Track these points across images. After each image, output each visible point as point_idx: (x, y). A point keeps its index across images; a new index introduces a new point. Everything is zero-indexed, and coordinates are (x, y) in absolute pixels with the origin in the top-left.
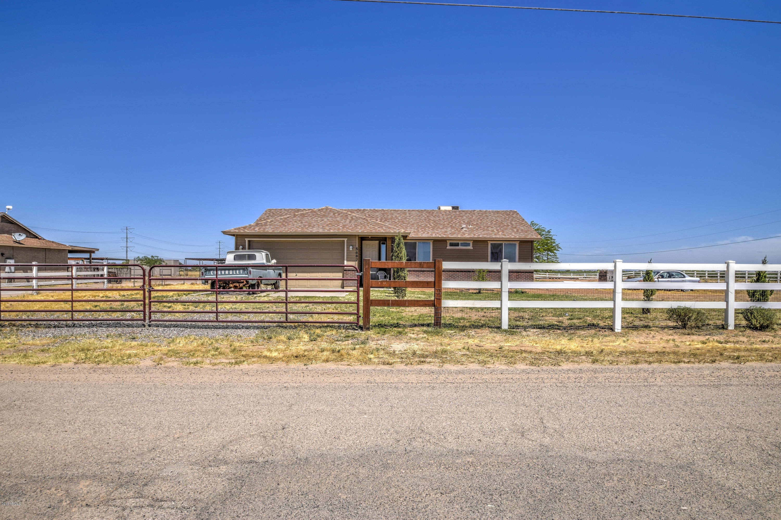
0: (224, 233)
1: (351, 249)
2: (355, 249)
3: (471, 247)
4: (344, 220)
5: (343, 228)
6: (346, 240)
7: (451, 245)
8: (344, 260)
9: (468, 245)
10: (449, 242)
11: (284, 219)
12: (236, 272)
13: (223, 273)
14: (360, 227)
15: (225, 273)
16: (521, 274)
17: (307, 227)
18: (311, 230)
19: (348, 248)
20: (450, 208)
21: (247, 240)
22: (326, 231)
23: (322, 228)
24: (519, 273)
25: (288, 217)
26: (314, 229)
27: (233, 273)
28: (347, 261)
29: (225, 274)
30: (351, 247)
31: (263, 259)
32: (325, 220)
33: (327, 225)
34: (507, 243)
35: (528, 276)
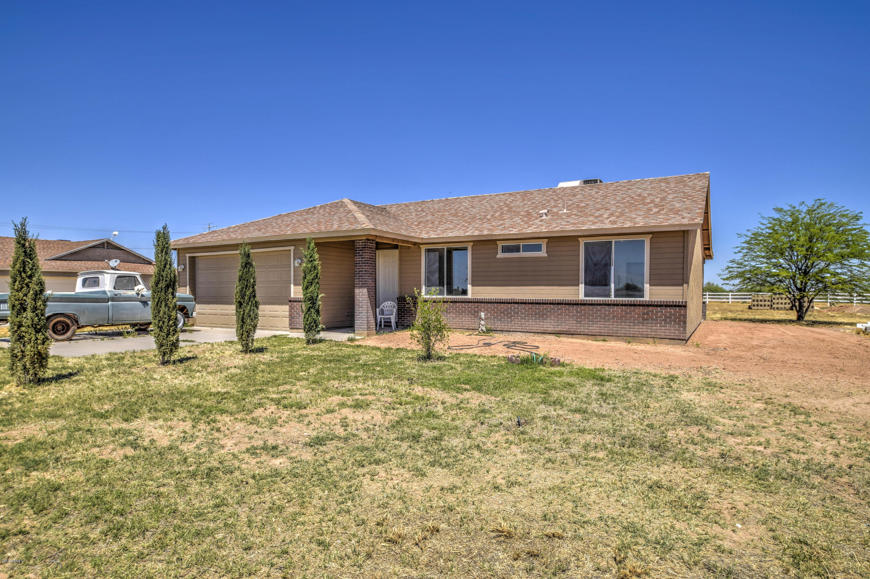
3: (543, 254)
6: (292, 248)
7: (506, 249)
8: (290, 284)
9: (538, 248)
10: (500, 244)
16: (655, 310)
21: (188, 255)
24: (650, 308)
28: (294, 285)
34: (622, 239)
35: (673, 315)
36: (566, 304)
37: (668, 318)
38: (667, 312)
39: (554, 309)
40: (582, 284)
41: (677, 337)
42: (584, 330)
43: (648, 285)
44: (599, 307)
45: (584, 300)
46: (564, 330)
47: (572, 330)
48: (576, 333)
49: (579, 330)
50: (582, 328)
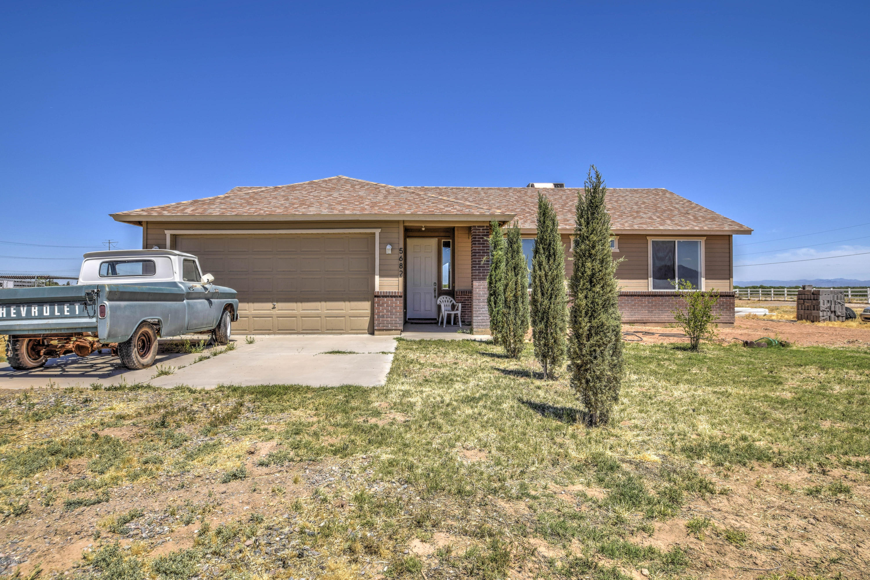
0: (116, 217)
1: (389, 252)
2: (397, 251)
3: (616, 250)
4: (372, 195)
5: (372, 207)
6: (377, 232)
8: (374, 274)
10: (572, 239)
11: (252, 195)
12: (61, 311)
13: (24, 314)
14: (406, 206)
15: (29, 312)
17: (296, 206)
18: (304, 210)
19: (383, 249)
20: (550, 186)
21: (168, 233)
22: (335, 212)
23: (328, 208)
25: (262, 191)
26: (311, 209)
27: (52, 312)
28: (381, 276)
29: (29, 317)
30: (389, 247)
31: (174, 273)
32: (336, 195)
33: (340, 203)
34: (682, 239)
35: (725, 303)
36: (638, 296)
37: (722, 305)
38: (721, 301)
39: (628, 301)
40: (651, 277)
41: (728, 321)
42: (655, 319)
43: (704, 279)
44: (667, 298)
45: (653, 292)
46: (637, 319)
47: (644, 319)
48: (648, 321)
49: (650, 319)
50: (653, 316)
